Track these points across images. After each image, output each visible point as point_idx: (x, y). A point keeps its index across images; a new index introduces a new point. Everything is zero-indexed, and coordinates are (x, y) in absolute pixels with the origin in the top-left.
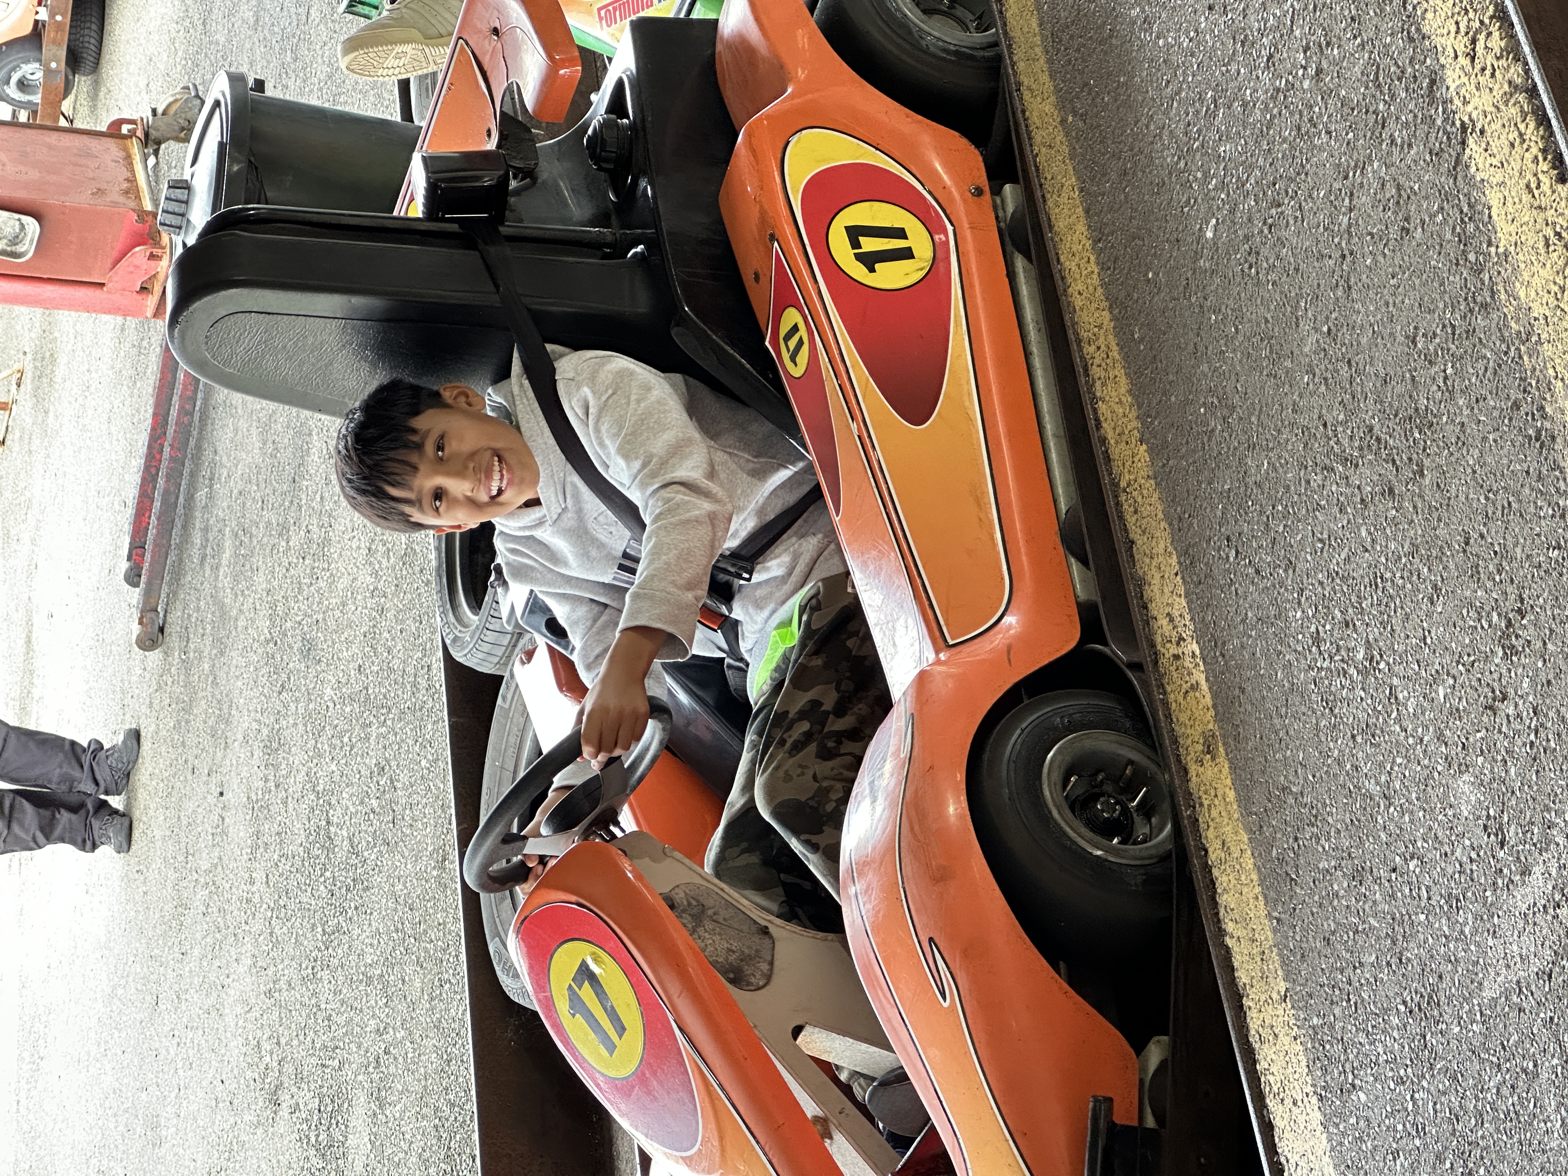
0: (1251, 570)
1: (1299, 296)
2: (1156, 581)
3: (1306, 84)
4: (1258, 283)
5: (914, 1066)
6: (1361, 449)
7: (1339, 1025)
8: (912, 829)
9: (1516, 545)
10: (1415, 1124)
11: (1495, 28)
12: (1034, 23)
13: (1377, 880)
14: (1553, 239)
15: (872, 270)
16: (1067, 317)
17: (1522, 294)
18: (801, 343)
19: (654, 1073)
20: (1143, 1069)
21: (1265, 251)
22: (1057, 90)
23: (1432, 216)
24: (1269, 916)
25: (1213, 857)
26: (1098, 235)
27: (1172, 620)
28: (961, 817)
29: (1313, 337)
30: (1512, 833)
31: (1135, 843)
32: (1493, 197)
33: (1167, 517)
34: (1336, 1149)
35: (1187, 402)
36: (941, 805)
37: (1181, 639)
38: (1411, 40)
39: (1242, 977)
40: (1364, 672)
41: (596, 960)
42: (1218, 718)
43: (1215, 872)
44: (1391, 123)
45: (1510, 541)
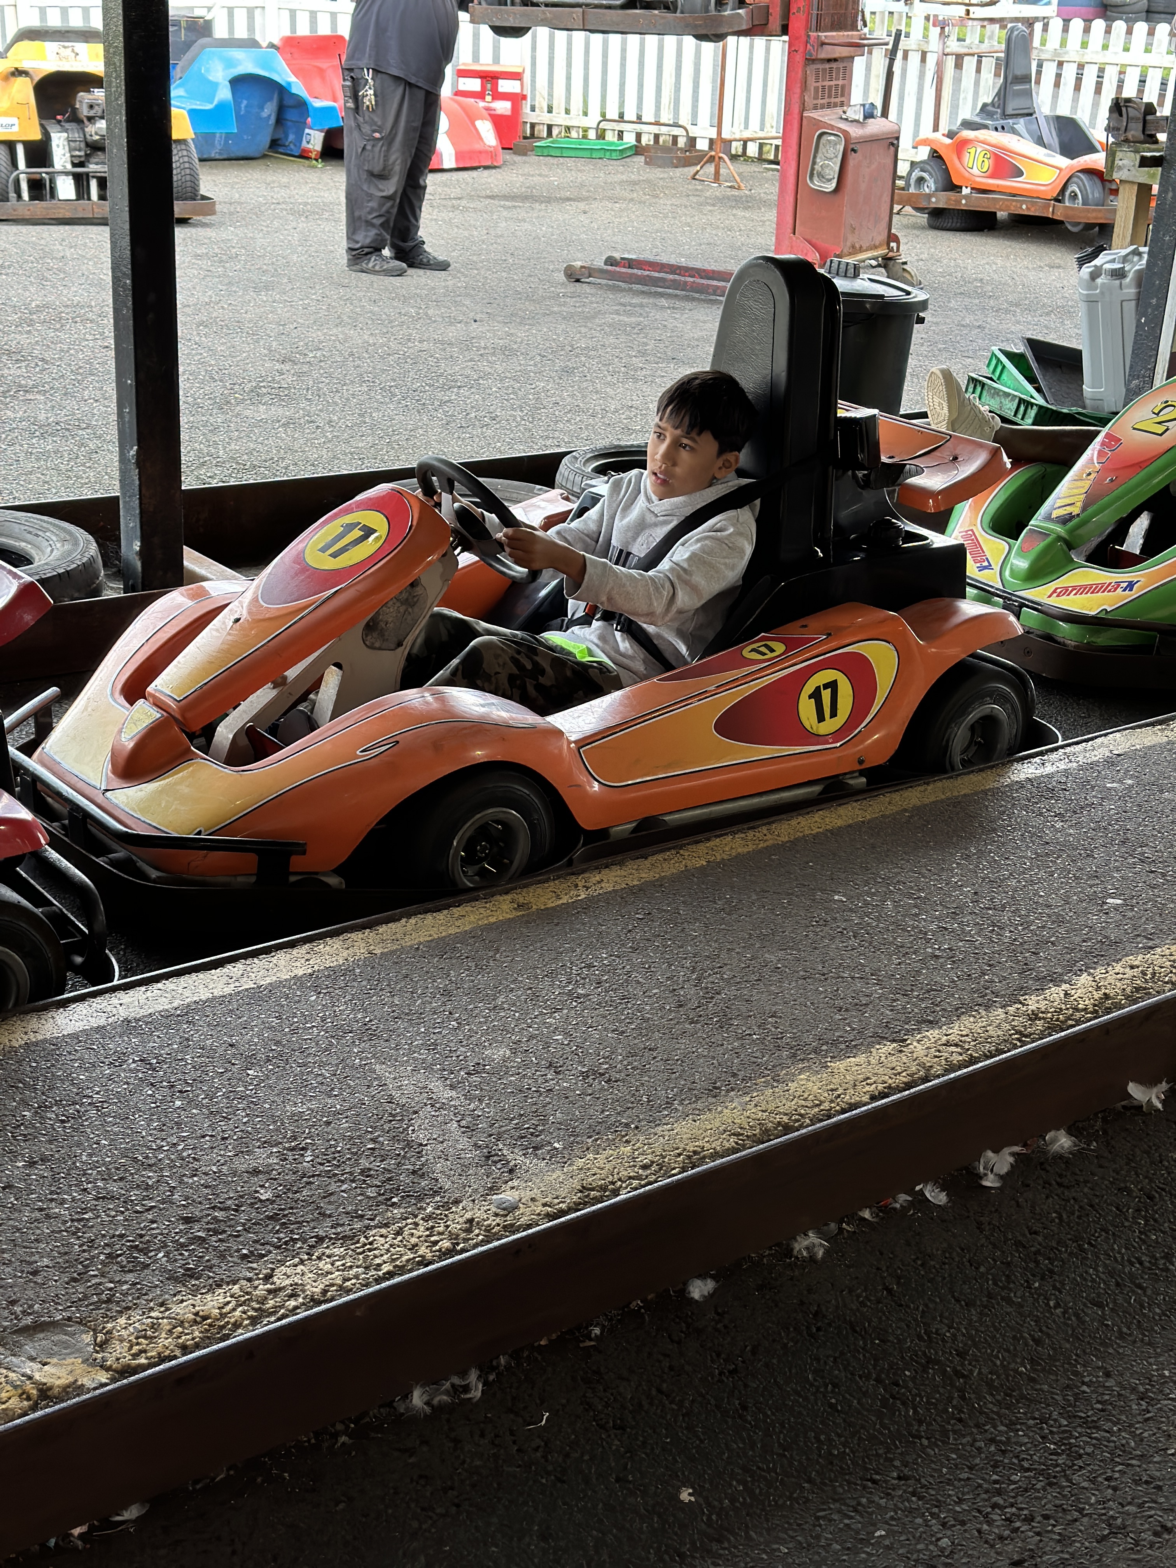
0: (630, 927)
1: (799, 950)
2: (623, 873)
3: (929, 950)
4: (806, 926)
5: (320, 735)
7: (355, 984)
8: (465, 729)
9: (650, 1077)
10: (298, 1028)
11: (964, 1057)
12: (967, 791)
13: (444, 1004)
14: (836, 1093)
15: (810, 697)
16: (784, 816)
17: (802, 1076)
18: (764, 654)
19: (309, 577)
20: (325, 874)
21: (826, 929)
22: (925, 806)
23: (849, 1025)
24: (420, 943)
25: (455, 910)
26: (835, 833)
27: (599, 882)
28: (474, 758)
29: (774, 959)
30: (476, 1079)
31: (462, 867)
32: (861, 1058)
33: (662, 878)
34: (280, 983)
35: (732, 887)
36: (479, 746)
37: (587, 888)
38: (957, 1010)
39: (382, 929)
40: (570, 993)
41: (377, 538)
42: (539, 910)
43: (445, 912)
44: (906, 999)
45: (650, 1073)
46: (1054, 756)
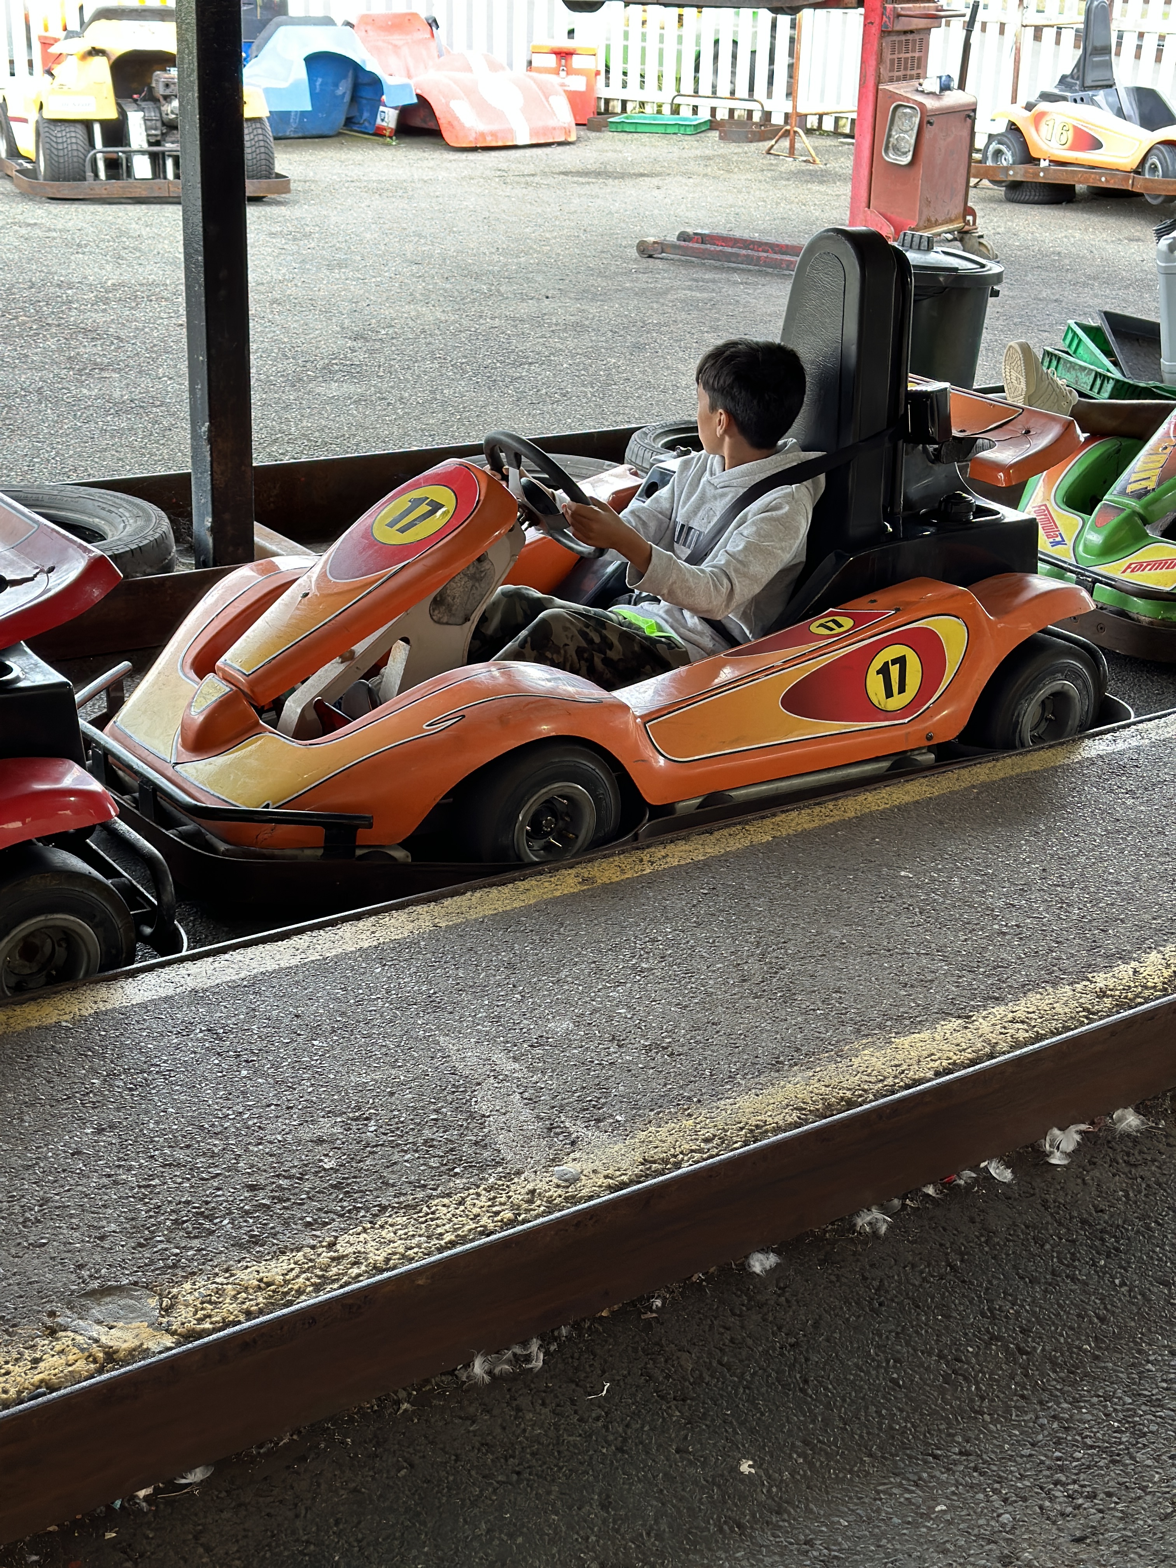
0: (695, 902)
1: (864, 926)
2: (687, 847)
3: (996, 927)
4: (872, 902)
5: (386, 709)
6: (771, 963)
7: (420, 957)
8: (531, 703)
9: (713, 1051)
10: (363, 1000)
11: (1030, 1034)
12: (1037, 768)
13: (508, 977)
14: (900, 1069)
15: (878, 673)
16: (850, 792)
17: (866, 1052)
18: (832, 629)
19: (376, 551)
20: (391, 847)
21: (892, 905)
22: (994, 782)
23: (914, 1000)
24: (485, 917)
25: (520, 883)
26: (902, 809)
27: (664, 857)
28: (540, 732)
29: (837, 933)
30: (539, 1051)
31: (528, 840)
32: (926, 1035)
33: (727, 853)
34: (346, 955)
35: (798, 863)
36: (545, 720)
37: (652, 863)
38: (1023, 986)
39: (447, 902)
40: (634, 967)
41: (444, 513)
42: (604, 884)
43: (511, 885)
44: (972, 976)
45: (713, 1048)
46: (1126, 733)
